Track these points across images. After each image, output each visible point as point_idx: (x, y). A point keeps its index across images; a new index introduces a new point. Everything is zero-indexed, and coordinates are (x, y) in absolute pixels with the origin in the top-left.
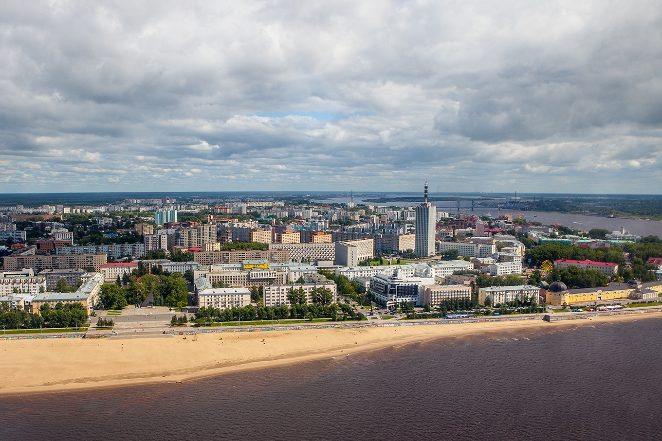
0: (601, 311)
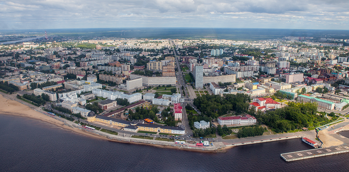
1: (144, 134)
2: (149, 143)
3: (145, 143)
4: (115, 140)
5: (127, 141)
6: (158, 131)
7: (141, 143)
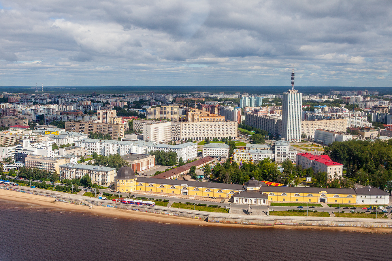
0: (124, 203)
1: (295, 208)
2: (327, 226)
3: (316, 226)
4: (230, 223)
5: (267, 222)
6: (319, 200)
7: (306, 225)
